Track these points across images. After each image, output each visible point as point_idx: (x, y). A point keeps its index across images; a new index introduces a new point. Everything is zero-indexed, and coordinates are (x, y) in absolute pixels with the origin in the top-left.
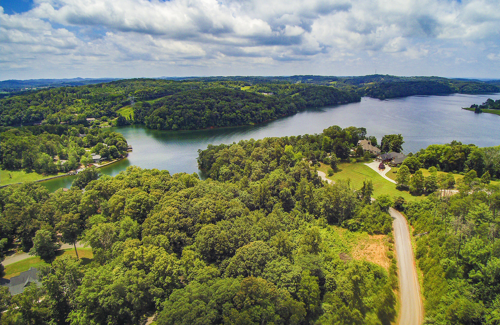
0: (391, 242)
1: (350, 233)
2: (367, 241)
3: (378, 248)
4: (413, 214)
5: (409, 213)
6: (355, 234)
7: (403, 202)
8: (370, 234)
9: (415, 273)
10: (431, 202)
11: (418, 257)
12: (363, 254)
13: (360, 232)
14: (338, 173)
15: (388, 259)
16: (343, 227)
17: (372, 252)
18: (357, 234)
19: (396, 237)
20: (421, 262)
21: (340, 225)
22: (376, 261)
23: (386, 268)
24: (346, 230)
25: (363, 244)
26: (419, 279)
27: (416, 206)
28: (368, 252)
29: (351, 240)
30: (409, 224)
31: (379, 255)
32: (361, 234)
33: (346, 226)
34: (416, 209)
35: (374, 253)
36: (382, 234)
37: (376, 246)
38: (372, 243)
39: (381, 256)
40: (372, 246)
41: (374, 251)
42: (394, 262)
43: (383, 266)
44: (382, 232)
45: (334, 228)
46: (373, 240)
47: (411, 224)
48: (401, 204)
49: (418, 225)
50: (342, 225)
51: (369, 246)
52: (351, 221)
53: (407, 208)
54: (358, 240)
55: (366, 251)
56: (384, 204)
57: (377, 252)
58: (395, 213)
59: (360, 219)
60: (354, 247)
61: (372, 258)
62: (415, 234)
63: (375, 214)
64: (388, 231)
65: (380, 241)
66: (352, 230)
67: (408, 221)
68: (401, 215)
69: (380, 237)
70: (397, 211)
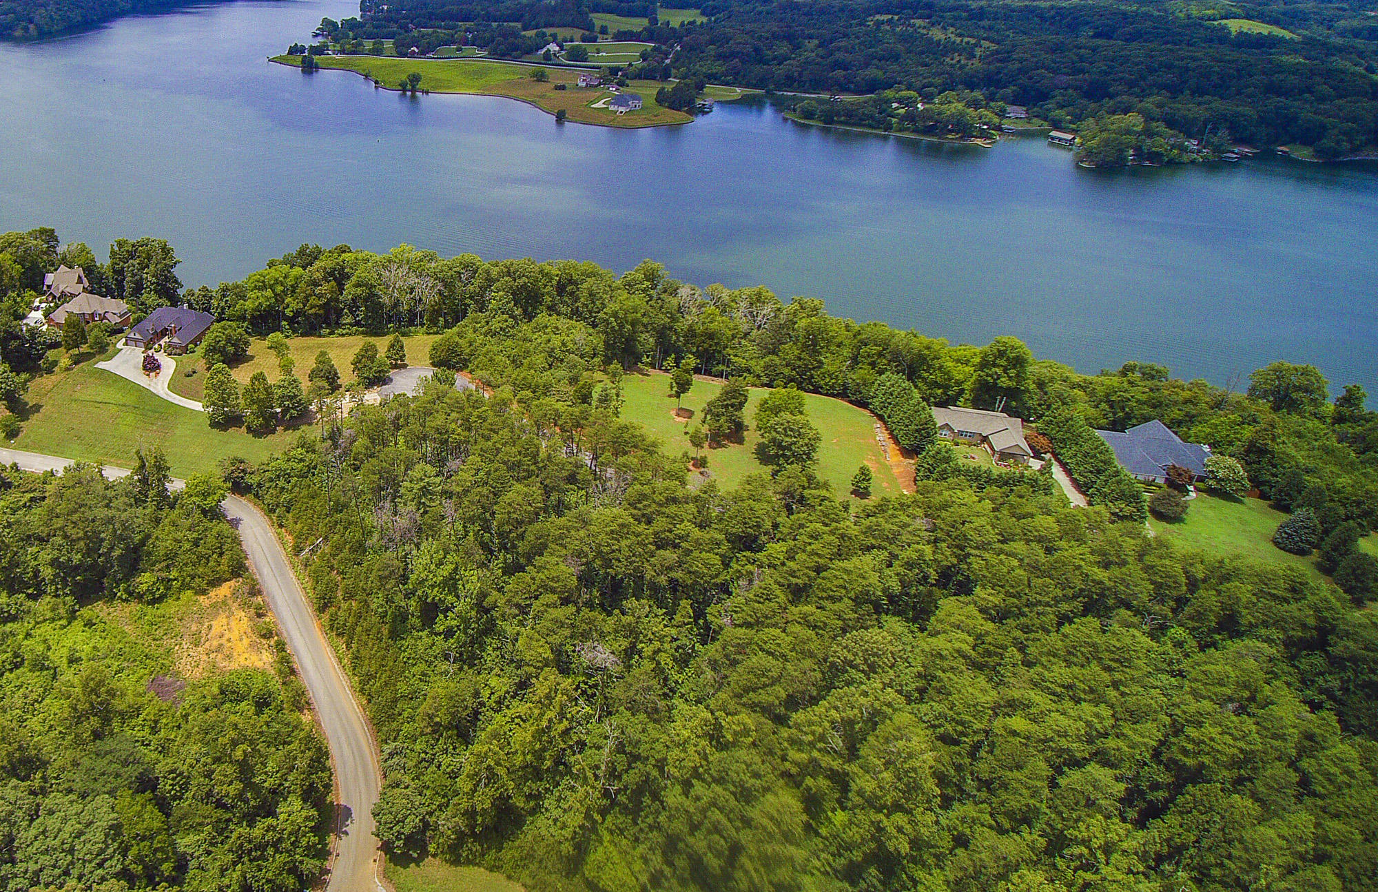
0: (254, 591)
2: (201, 616)
3: (233, 623)
4: (278, 498)
5: (268, 498)
6: (163, 608)
9: (327, 648)
11: (322, 609)
12: (205, 657)
13: (174, 597)
14: (32, 419)
15: (264, 641)
17: (223, 641)
19: (260, 574)
20: (332, 619)
22: (243, 662)
23: (267, 666)
24: (134, 607)
25: (194, 628)
26: (340, 659)
28: (215, 643)
29: (162, 632)
30: (276, 525)
31: (241, 640)
32: (180, 602)
33: (132, 595)
35: (229, 640)
36: (226, 580)
37: (225, 621)
38: (214, 617)
39: (246, 641)
40: (219, 624)
41: (226, 637)
42: (281, 647)
43: (259, 664)
44: (227, 576)
45: (98, 610)
46: (214, 606)
47: (281, 526)
48: (242, 478)
49: (299, 526)
50: (119, 594)
51: (210, 627)
52: (145, 580)
53: (259, 485)
54: (178, 622)
55: (208, 644)
56: (210, 502)
57: (234, 635)
58: (233, 506)
59: (164, 564)
60: (177, 648)
61: (229, 657)
62: (297, 550)
63: (195, 535)
64: (239, 569)
65: (230, 602)
66: (152, 602)
67: (271, 519)
68: (250, 505)
69: (225, 590)
70: (237, 497)
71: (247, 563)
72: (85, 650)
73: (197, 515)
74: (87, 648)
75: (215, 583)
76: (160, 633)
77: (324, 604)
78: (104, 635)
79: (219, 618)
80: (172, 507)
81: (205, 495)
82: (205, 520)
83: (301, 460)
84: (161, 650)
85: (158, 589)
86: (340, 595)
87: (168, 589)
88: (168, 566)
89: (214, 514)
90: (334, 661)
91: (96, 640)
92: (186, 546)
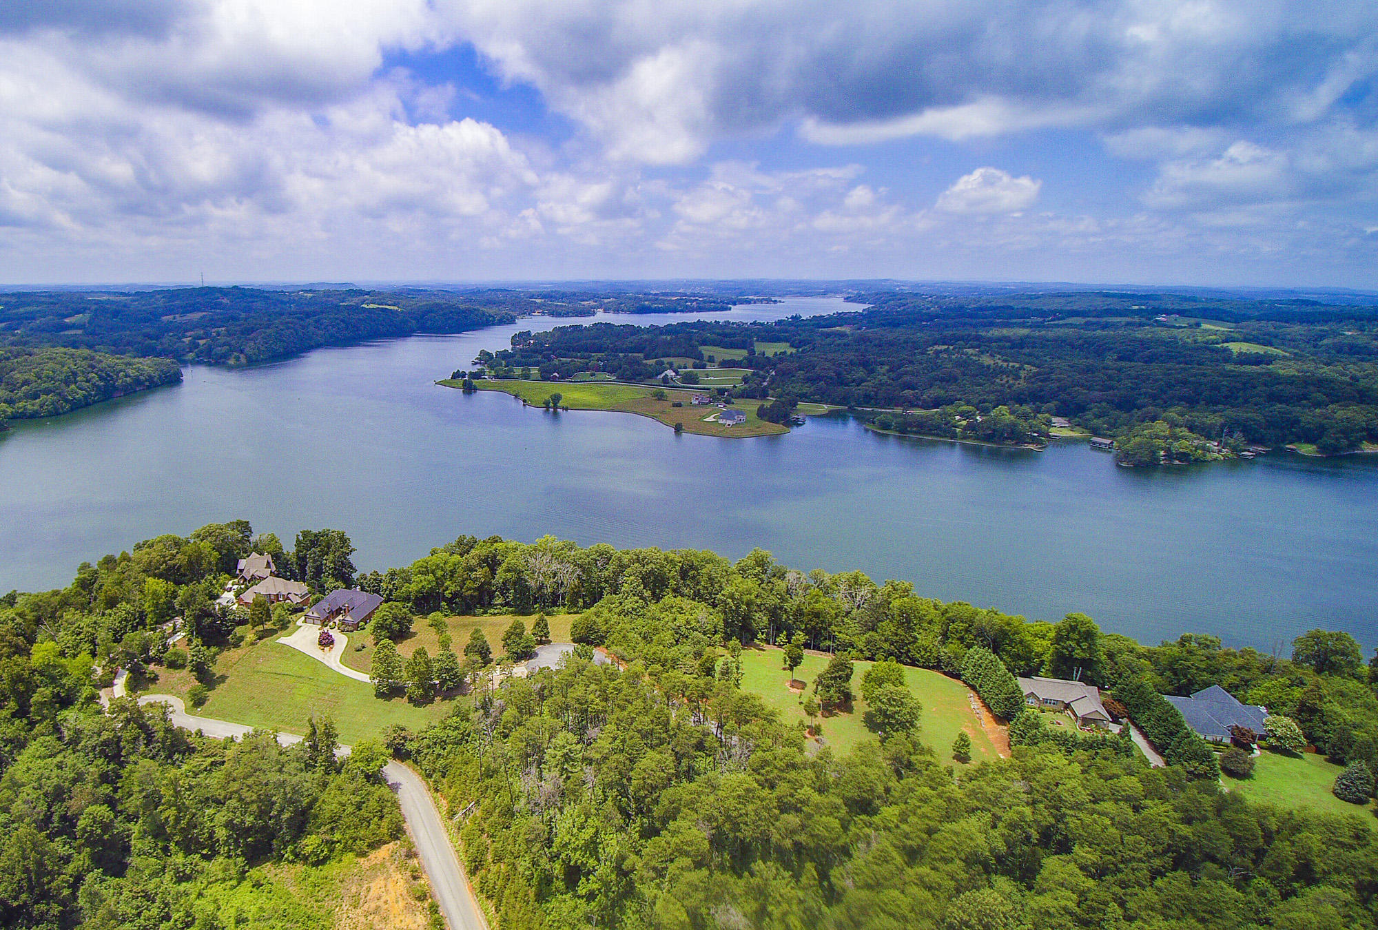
0: (411, 854)
1: (314, 871)
2: (360, 877)
3: (390, 886)
4: (434, 763)
5: (426, 765)
6: (326, 870)
7: (404, 738)
8: (363, 854)
9: (478, 912)
10: (462, 721)
11: (473, 872)
12: (362, 921)
13: (337, 859)
14: (220, 688)
15: (419, 904)
16: (292, 862)
17: (380, 903)
18: (331, 869)
19: (417, 837)
20: (483, 882)
21: (280, 858)
22: (398, 924)
23: (421, 928)
24: (300, 868)
25: (354, 889)
26: (489, 923)
27: (435, 743)
28: (373, 905)
29: (323, 893)
30: (432, 789)
31: (397, 902)
32: (342, 864)
33: (298, 856)
34: (438, 750)
35: (386, 902)
36: (385, 843)
37: (382, 883)
38: (373, 878)
39: (401, 904)
40: (377, 886)
41: (383, 899)
42: (434, 909)
43: (413, 926)
44: (386, 838)
45: (267, 871)
46: (373, 868)
47: (437, 790)
48: (403, 744)
49: (453, 790)
50: (286, 856)
51: (369, 890)
52: (310, 843)
53: (418, 752)
54: (339, 884)
55: (366, 906)
56: (373, 766)
57: (390, 897)
58: (395, 771)
59: (329, 826)
60: (337, 909)
61: (385, 919)
62: (452, 815)
63: (358, 799)
64: (397, 832)
65: (388, 864)
66: (316, 864)
67: (427, 782)
68: (410, 771)
69: (383, 852)
70: (398, 762)
71: (405, 826)
72: (251, 911)
73: (361, 779)
74: (254, 909)
75: (374, 846)
76: (322, 894)
77: (475, 867)
78: (270, 895)
79: (377, 880)
80: (339, 772)
81: (369, 760)
82: (368, 785)
83: (457, 728)
84: (322, 912)
85: (322, 851)
86: (490, 857)
87: (332, 851)
88: (332, 829)
89: (375, 778)
90: (484, 923)
91: (263, 901)
92: (350, 809)
